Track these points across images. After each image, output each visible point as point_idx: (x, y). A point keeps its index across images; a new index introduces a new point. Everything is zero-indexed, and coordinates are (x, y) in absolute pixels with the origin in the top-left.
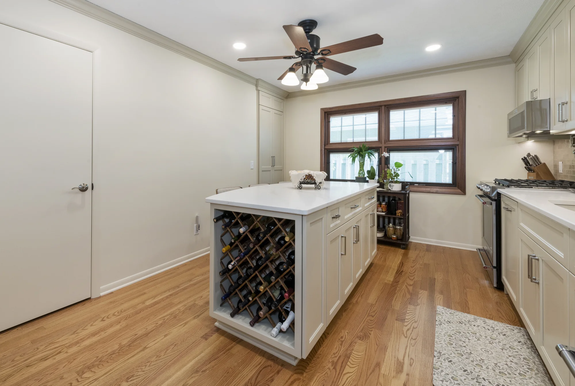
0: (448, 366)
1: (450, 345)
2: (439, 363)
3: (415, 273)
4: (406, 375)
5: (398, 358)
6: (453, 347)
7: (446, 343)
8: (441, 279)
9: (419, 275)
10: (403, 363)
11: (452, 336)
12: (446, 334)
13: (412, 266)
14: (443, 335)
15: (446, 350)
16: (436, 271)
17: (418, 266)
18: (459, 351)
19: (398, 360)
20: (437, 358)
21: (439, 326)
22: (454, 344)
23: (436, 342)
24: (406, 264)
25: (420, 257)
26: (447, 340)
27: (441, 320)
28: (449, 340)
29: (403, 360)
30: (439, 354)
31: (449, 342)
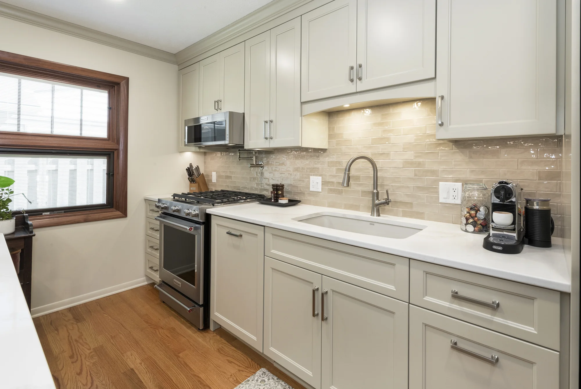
3: (95, 383)
8: (141, 364)
9: (104, 382)
13: (79, 371)
16: (122, 354)
17: (88, 363)
24: (63, 375)
25: (76, 340)
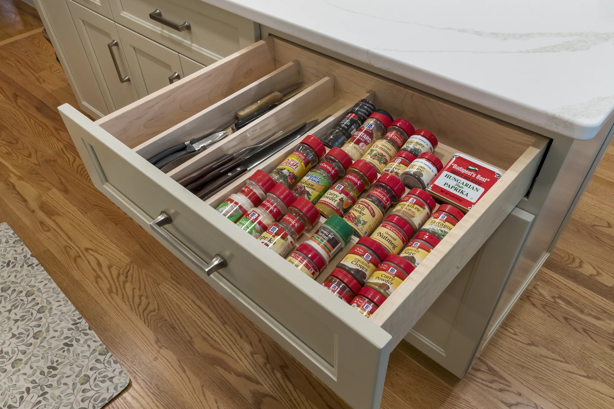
0: (5, 255)
1: (28, 291)
2: (19, 250)
4: (35, 210)
5: (61, 216)
6: (22, 292)
7: (35, 289)
10: (50, 218)
11: (39, 311)
12: (49, 307)
14: (51, 300)
15: (25, 277)
18: (12, 294)
19: (58, 214)
20: (29, 256)
21: (76, 318)
22: (25, 299)
23: (50, 279)
26: (39, 296)
27: (86, 337)
28: (37, 299)
29: (54, 221)
30: (30, 263)
31: (33, 297)
